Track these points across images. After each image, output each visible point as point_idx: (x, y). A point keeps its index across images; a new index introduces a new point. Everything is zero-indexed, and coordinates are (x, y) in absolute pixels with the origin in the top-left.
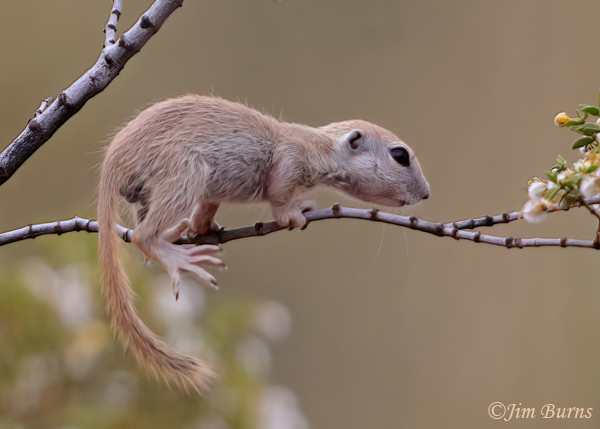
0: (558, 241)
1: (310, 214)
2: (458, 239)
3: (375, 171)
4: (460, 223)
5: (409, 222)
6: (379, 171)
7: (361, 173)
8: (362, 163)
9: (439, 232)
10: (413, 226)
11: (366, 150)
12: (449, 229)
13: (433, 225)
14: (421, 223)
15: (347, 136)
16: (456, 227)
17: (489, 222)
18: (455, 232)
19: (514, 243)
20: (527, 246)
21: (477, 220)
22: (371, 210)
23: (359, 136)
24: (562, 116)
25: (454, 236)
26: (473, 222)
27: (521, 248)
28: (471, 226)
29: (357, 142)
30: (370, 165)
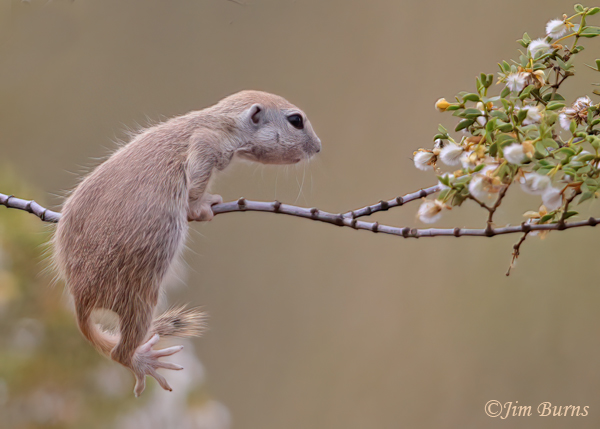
0: (452, 231)
1: (217, 208)
2: (357, 229)
3: (278, 141)
4: (358, 211)
5: (310, 214)
6: (281, 140)
7: (265, 145)
8: (265, 135)
9: (339, 222)
10: (314, 217)
11: (266, 122)
12: (349, 221)
13: (334, 215)
14: (322, 214)
15: (249, 112)
16: (355, 217)
17: (385, 207)
18: (354, 223)
19: (410, 233)
20: (424, 236)
21: (373, 206)
22: (274, 203)
23: (258, 110)
24: (442, 102)
25: (354, 226)
26: (369, 209)
27: (417, 237)
28: (369, 213)
29: (258, 115)
30: (272, 136)
